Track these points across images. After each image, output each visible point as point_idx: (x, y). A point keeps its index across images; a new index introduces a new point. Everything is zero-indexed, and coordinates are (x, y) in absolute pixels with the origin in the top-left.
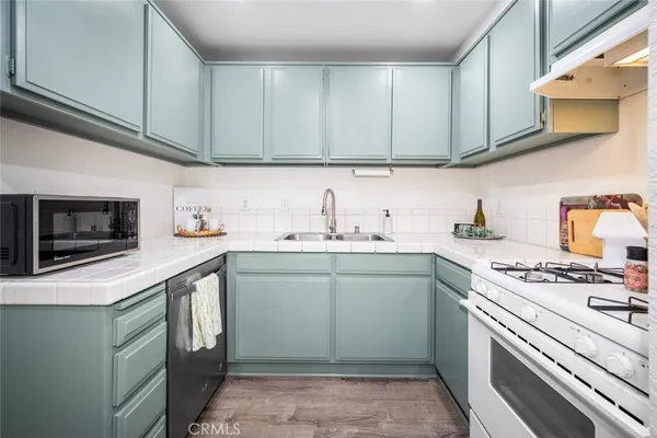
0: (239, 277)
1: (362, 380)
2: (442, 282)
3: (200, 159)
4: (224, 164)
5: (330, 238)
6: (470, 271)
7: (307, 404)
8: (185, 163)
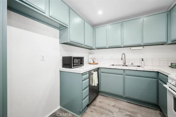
0: (101, 73)
1: (133, 104)
2: (161, 80)
3: (93, 48)
4: (98, 49)
5: (124, 66)
6: (168, 76)
7: (117, 104)
8: (90, 49)
